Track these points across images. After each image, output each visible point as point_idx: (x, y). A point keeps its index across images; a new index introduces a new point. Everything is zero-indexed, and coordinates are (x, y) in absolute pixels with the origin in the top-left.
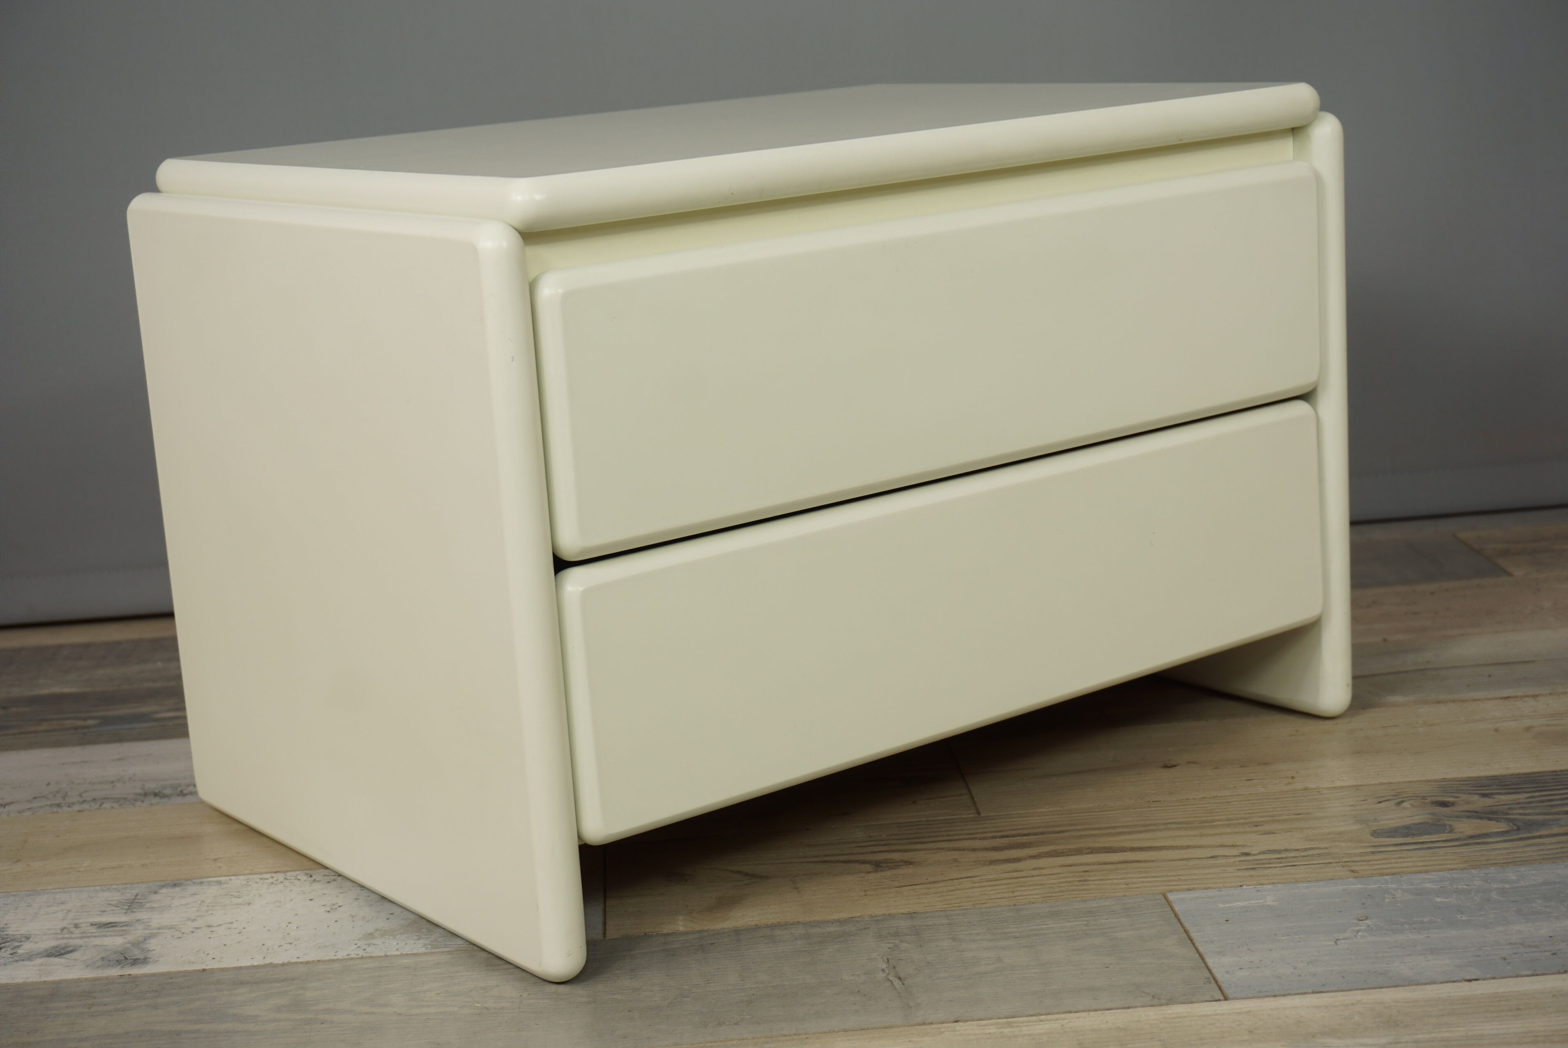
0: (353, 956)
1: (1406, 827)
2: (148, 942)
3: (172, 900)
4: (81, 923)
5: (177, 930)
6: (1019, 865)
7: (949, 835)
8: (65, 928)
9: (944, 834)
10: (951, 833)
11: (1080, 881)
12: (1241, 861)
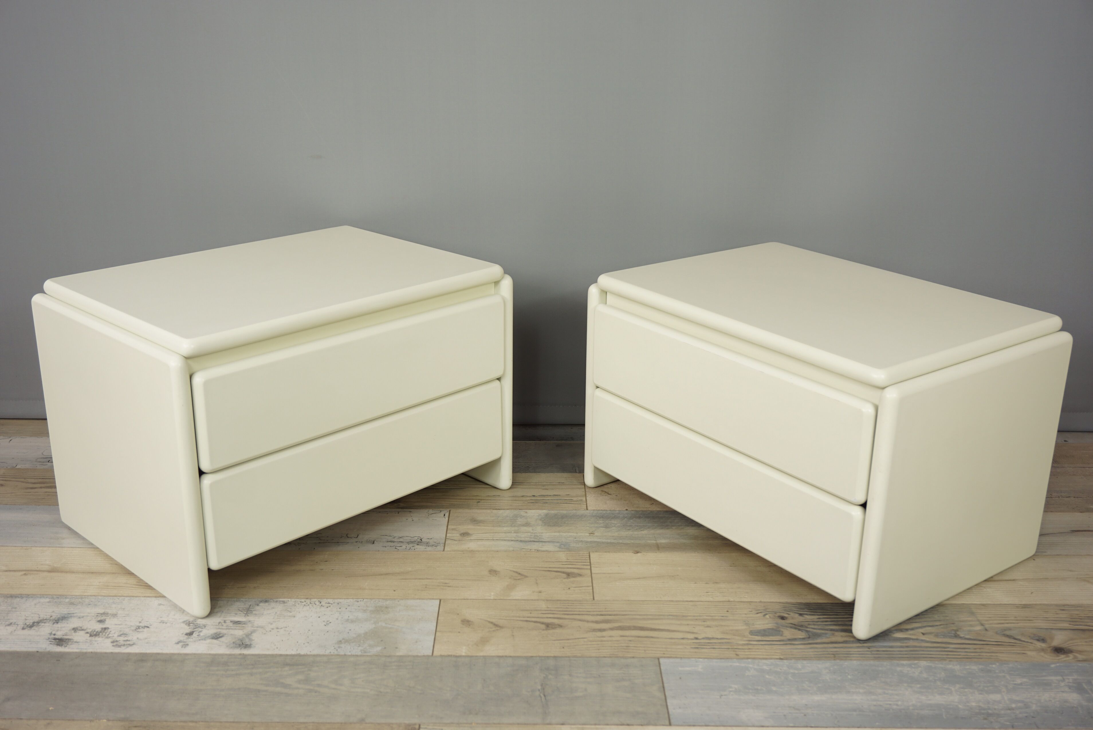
0: (332, 653)
1: (764, 630)
2: (252, 635)
3: (264, 610)
4: (227, 620)
5: (264, 629)
6: (604, 634)
7: (579, 611)
8: (220, 622)
9: (578, 610)
10: (581, 610)
11: (627, 646)
12: (693, 643)
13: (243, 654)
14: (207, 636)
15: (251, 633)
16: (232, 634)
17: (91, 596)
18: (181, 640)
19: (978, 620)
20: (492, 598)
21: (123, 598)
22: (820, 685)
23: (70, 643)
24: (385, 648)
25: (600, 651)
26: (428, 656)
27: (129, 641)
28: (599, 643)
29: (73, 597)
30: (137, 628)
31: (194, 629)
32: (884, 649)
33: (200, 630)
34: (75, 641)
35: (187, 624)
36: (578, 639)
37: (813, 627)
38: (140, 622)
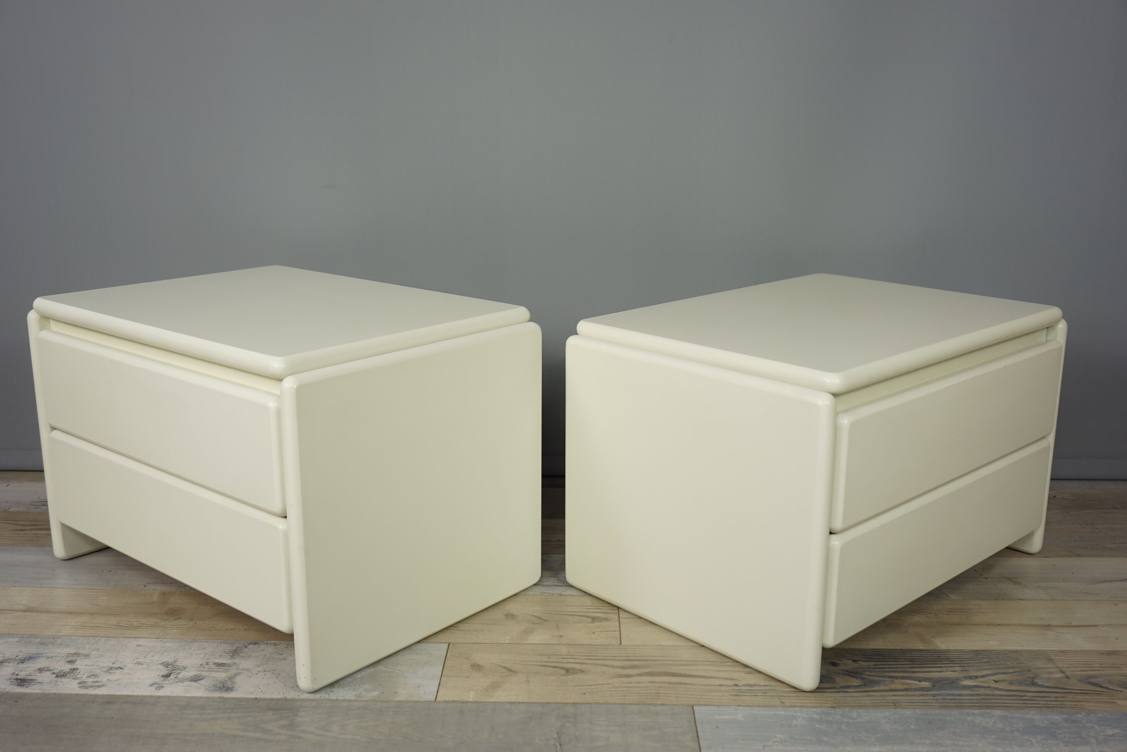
3: (252, 652)
4: (209, 662)
5: (250, 672)
6: (631, 679)
7: (604, 656)
8: (202, 664)
9: (602, 655)
10: (606, 655)
11: (656, 693)
12: (733, 690)
13: (223, 697)
14: (186, 678)
15: (235, 676)
16: (213, 677)
17: (64, 636)
18: (156, 682)
19: (1058, 667)
20: (507, 642)
21: (100, 638)
22: (878, 736)
23: (32, 684)
24: (383, 693)
25: (626, 697)
26: (430, 701)
27: (98, 682)
28: (625, 689)
29: (45, 637)
30: (110, 669)
31: (172, 671)
32: (951, 697)
33: (179, 671)
34: (38, 682)
35: (165, 666)
36: (601, 684)
37: (869, 673)
38: (114, 663)
